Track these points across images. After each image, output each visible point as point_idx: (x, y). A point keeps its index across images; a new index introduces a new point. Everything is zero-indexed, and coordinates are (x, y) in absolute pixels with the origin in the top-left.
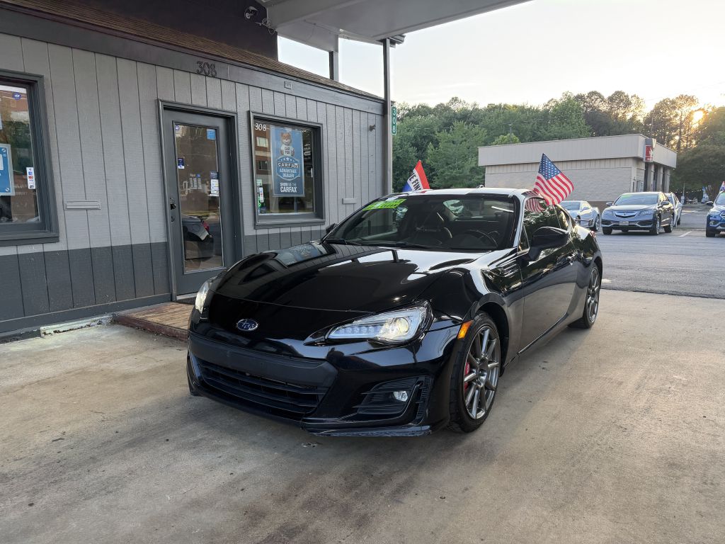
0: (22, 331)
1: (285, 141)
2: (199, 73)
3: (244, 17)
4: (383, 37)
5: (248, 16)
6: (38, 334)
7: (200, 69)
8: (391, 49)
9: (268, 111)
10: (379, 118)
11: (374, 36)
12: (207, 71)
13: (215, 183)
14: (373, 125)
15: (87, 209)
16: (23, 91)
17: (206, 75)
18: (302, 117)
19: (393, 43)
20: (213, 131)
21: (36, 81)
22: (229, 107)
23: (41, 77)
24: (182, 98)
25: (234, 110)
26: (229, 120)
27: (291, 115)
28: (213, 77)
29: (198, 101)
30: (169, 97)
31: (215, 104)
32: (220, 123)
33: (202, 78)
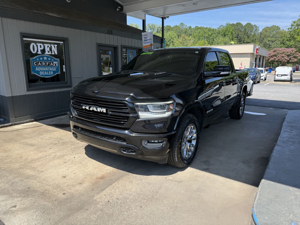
0: (63, 113)
1: (131, 54)
2: (108, 34)
3: (116, 10)
4: (162, 17)
5: (118, 10)
6: (66, 114)
7: (108, 32)
8: (164, 20)
9: (127, 44)
10: (160, 44)
11: (159, 16)
12: (110, 33)
13: (111, 68)
14: (158, 47)
15: (78, 78)
16: (62, 43)
17: (110, 34)
18: (136, 46)
19: (165, 18)
20: (111, 52)
21: (66, 40)
22: (116, 44)
23: (67, 38)
24: (103, 42)
25: (117, 45)
26: (115, 48)
27: (133, 45)
28: (112, 34)
29: (107, 43)
30: (99, 42)
31: (112, 43)
32: (112, 49)
33: (108, 35)
